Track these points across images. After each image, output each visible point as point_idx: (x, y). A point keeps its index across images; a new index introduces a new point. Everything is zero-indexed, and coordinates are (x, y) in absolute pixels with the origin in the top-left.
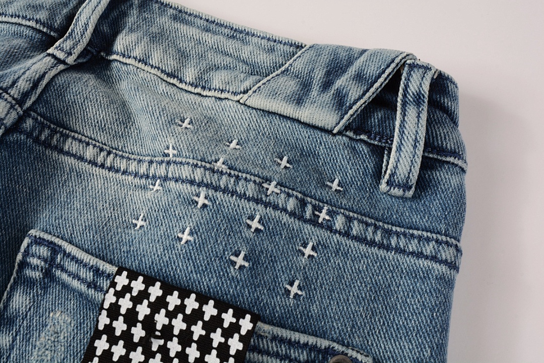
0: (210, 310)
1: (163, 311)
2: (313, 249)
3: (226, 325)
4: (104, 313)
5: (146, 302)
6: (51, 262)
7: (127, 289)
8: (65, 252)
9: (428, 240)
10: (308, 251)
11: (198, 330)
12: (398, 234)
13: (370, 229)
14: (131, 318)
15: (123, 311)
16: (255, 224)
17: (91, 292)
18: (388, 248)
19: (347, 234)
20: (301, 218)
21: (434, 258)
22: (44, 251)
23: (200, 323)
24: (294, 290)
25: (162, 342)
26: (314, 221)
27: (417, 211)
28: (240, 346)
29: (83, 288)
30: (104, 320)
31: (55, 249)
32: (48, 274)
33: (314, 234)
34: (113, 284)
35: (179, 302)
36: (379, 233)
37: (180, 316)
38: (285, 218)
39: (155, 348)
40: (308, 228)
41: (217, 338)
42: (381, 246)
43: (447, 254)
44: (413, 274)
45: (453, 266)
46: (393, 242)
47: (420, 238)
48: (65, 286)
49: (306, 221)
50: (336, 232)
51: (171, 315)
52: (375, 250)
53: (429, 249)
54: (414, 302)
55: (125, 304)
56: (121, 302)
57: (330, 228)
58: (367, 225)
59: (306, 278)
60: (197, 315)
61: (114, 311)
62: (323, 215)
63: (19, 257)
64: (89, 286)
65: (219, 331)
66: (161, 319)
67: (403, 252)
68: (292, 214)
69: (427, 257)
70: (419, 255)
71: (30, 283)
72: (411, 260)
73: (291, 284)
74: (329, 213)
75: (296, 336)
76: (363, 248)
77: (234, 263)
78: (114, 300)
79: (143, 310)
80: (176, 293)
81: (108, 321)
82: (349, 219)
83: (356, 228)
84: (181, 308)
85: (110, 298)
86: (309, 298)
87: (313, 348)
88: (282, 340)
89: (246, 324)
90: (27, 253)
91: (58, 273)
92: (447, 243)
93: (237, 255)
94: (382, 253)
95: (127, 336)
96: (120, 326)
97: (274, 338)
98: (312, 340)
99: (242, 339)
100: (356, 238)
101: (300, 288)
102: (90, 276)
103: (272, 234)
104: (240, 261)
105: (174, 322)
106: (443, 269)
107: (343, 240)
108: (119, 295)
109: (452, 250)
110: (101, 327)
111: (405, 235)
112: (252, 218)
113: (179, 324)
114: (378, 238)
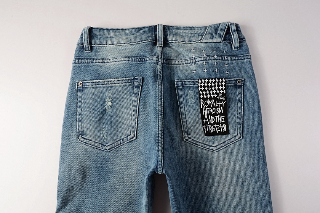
0: (217, 80)
1: (209, 83)
2: (227, 64)
3: (221, 81)
4: (199, 87)
5: (206, 83)
6: (182, 84)
7: (202, 82)
8: (184, 81)
9: (245, 56)
10: (226, 65)
11: (216, 84)
12: (239, 57)
13: (235, 58)
14: (204, 86)
15: (203, 86)
16: (216, 64)
17: (194, 85)
18: (239, 60)
19: (231, 60)
20: (223, 60)
21: (247, 59)
22: (180, 83)
23: (216, 83)
24: (227, 72)
25: (211, 88)
26: (225, 60)
27: (241, 51)
28: (224, 84)
29: (192, 85)
30: (200, 89)
31: (182, 82)
32: (183, 86)
33: (226, 62)
34: (199, 82)
35: (211, 81)
36: (236, 57)
37: (213, 83)
38: (220, 61)
39: (210, 90)
40: (224, 61)
41: (220, 84)
42: (237, 60)
43: (249, 57)
44: (245, 62)
45: (250, 59)
46: (239, 58)
47: (243, 56)
48: (188, 87)
49: (224, 60)
50: (229, 60)
51: (211, 83)
52: (237, 61)
53: (246, 57)
54: (247, 67)
55: (202, 85)
56: (202, 84)
57: (228, 60)
58: (234, 57)
59: (228, 70)
60: (215, 82)
61: (201, 87)
62: (226, 58)
63: (176, 86)
64: (193, 85)
65: (220, 83)
66: (210, 85)
67: (241, 59)
68: (221, 60)
69: (246, 59)
70: (244, 59)
71: (180, 89)
72: (243, 60)
73: (226, 72)
74: (227, 57)
75: (231, 79)
76: (235, 61)
77: (216, 72)
78: (200, 85)
79: (206, 84)
80: (210, 80)
81: (200, 88)
82: (231, 57)
83: (232, 58)
84: (212, 82)
85: (199, 85)
86: (230, 73)
87: (234, 80)
88: (230, 81)
89: (224, 80)
90: (177, 84)
91: (185, 85)
92: (248, 55)
93: (216, 70)
94: (238, 61)
95: (204, 90)
96: (203, 89)
97: (228, 81)
98: (234, 79)
99: (224, 83)
100: (233, 60)
101: (228, 72)
102: (193, 83)
103: (219, 64)
104: (217, 71)
105: (212, 84)
106: (249, 60)
107: (231, 61)
108: (201, 83)
109: (250, 56)
110: (199, 90)
111: (241, 56)
112: (215, 63)
113: (213, 84)
114: (236, 59)
